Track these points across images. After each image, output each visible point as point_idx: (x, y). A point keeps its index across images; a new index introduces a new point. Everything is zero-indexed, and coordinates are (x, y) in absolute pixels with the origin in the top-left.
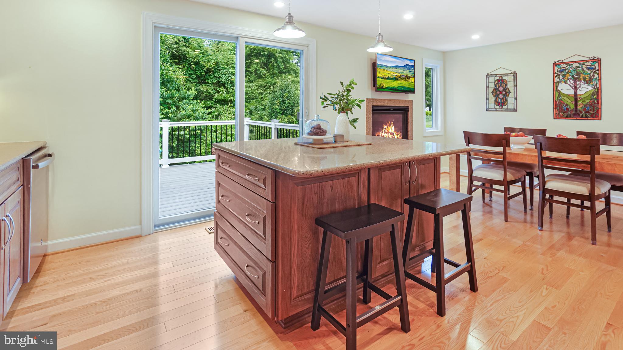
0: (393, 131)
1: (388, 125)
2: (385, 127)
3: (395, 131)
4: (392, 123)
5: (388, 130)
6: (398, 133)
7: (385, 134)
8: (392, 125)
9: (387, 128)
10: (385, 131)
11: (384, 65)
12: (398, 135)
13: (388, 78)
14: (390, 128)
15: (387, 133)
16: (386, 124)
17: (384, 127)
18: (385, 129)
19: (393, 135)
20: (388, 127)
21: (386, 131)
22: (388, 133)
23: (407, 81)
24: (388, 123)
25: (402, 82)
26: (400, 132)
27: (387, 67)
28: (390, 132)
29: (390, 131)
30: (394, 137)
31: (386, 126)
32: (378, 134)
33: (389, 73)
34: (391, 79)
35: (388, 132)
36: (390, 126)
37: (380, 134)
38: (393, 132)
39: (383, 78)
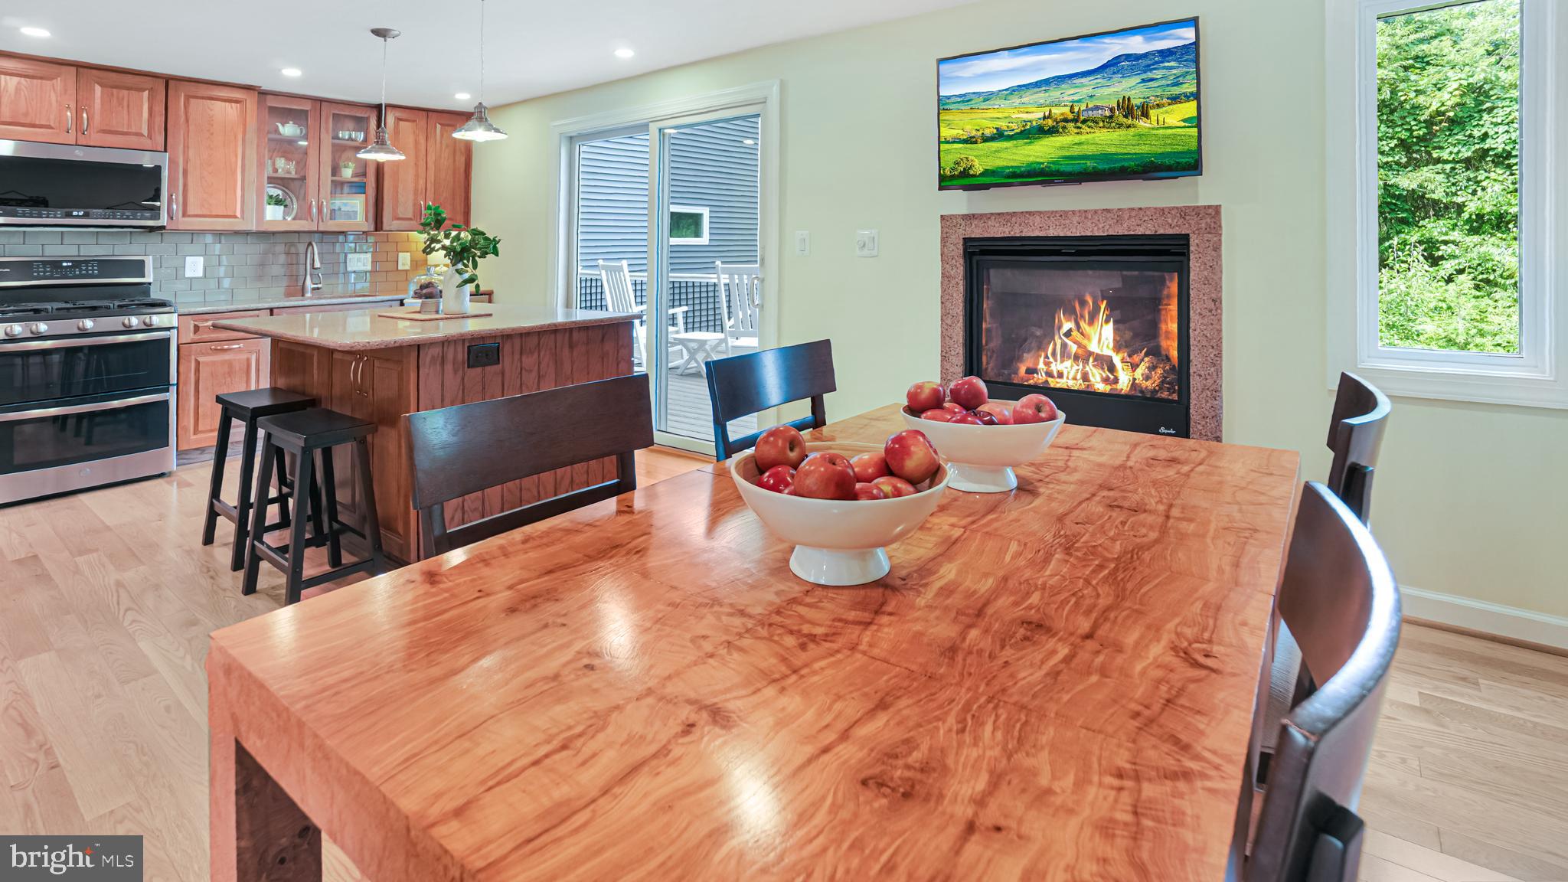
0: (1111, 345)
1: (1082, 317)
2: (1068, 325)
3: (1117, 348)
4: (1103, 307)
5: (1084, 342)
6: (1136, 358)
7: (1068, 363)
8: (1102, 316)
9: (1075, 333)
10: (1064, 346)
11: (974, 93)
12: (1134, 367)
13: (999, 135)
14: (1092, 331)
15: (1076, 358)
16: (1071, 312)
17: (1060, 327)
18: (1068, 334)
19: (1112, 368)
20: (1082, 324)
21: (1073, 348)
22: (1084, 356)
23: (1120, 126)
24: (1083, 303)
25: (1083, 138)
26: (1146, 355)
27: (988, 97)
28: (1091, 353)
29: (1093, 347)
30: (1116, 381)
31: (1068, 320)
32: (1031, 365)
33: (1000, 115)
34: (1011, 138)
35: (1080, 351)
36: (1091, 323)
37: (1041, 366)
38: (1108, 351)
39: (970, 140)
